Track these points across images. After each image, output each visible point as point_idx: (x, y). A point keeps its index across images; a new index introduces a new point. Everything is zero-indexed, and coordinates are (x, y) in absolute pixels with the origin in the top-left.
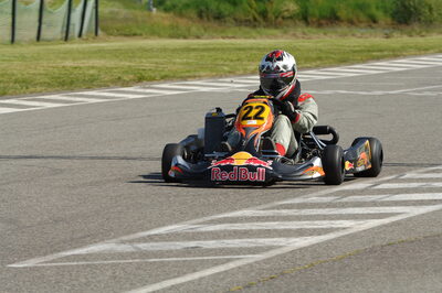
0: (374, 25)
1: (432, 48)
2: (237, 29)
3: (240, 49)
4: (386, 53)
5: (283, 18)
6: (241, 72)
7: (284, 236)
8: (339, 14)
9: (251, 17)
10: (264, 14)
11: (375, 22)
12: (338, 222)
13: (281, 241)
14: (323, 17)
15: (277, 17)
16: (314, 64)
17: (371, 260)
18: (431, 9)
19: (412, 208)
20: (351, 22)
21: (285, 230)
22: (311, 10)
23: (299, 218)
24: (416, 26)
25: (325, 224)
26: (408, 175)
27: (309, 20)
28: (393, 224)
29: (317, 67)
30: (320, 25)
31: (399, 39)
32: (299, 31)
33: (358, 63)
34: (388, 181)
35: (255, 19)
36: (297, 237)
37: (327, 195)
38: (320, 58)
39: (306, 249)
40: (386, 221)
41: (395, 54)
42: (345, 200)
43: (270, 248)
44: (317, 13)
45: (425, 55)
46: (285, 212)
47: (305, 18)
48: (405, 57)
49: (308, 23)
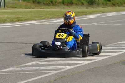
0: (83, 5)
1: (101, 12)
2: (44, 6)
3: (46, 12)
4: (88, 13)
5: (57, 3)
6: (47, 18)
7: (64, 66)
8: (73, 2)
9: (48, 3)
10: (52, 2)
11: (83, 4)
12: (79, 61)
13: (64, 67)
14: (69, 3)
15: (55, 3)
17: (90, 72)
18: (99, 1)
19: (100, 57)
20: (76, 4)
21: (64, 64)
24: (95, 6)
25: (76, 62)
27: (65, 4)
28: (95, 62)
30: (68, 5)
31: (91, 9)
32: (62, 7)
33: (80, 16)
35: (49, 3)
39: (71, 69)
40: (93, 61)
41: (90, 13)
43: (61, 69)
44: (67, 2)
45: (99, 14)
47: (63, 3)
49: (64, 5)
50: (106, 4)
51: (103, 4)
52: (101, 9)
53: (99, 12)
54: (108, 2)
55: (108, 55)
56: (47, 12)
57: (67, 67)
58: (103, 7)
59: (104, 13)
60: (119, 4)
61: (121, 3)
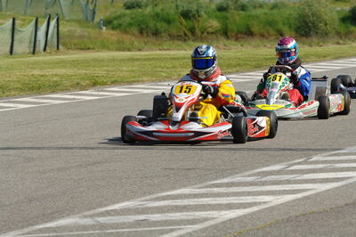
1: (329, 55)
2: (171, 42)
3: (174, 59)
5: (208, 33)
6: (176, 77)
7: (216, 210)
8: (252, 29)
9: (182, 33)
10: (192, 31)
11: (282, 35)
12: (259, 197)
13: (214, 214)
14: (241, 33)
15: (203, 33)
16: (234, 69)
17: (288, 228)
18: (326, 24)
19: (319, 185)
20: (262, 36)
21: (216, 205)
22: (230, 26)
23: (227, 195)
24: (314, 38)
25: (249, 199)
26: (314, 158)
27: (229, 34)
28: (305, 198)
29: (237, 72)
30: (237, 39)
31: (302, 49)
32: (221, 45)
34: (299, 163)
35: (185, 35)
36: (227, 210)
37: (249, 176)
38: (239, 65)
39: (235, 219)
40: (299, 196)
42: (264, 179)
43: (206, 219)
44: (235, 29)
45: (324, 61)
46: (216, 190)
47: (225, 33)
49: (228, 37)
50: (347, 34)
51: (338, 33)
52: (330, 47)
53: (325, 57)
54: (353, 28)
55: (342, 179)
56: (178, 59)
57: (223, 212)
58: (338, 43)
59: (337, 58)
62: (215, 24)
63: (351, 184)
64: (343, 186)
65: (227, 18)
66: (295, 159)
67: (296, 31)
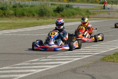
0: (34, 17)
1: (50, 23)
4: (38, 24)
5: (10, 15)
7: (17, 74)
8: (24, 14)
9: (1, 15)
10: (4, 14)
11: (34, 16)
12: (31, 70)
14: (20, 15)
15: (8, 15)
18: (49, 12)
19: (51, 66)
20: (28, 16)
21: (17, 72)
22: (17, 13)
23: (20, 69)
24: (45, 17)
25: (28, 71)
26: (48, 57)
27: (17, 15)
28: (46, 70)
29: (20, 28)
30: (19, 17)
31: (41, 21)
32: (14, 19)
33: (31, 27)
34: (43, 59)
35: (2, 15)
36: (20, 74)
37: (27, 63)
38: (21, 26)
40: (44, 70)
41: (41, 24)
42: (32, 64)
44: (19, 14)
45: (49, 25)
46: (16, 68)
47: (15, 15)
48: (44, 25)
50: (56, 16)
51: (53, 15)
53: (49, 23)
54: (58, 14)
55: (58, 64)
57: (19, 75)
58: (53, 19)
60: (68, 15)
61: (69, 14)
62: (12, 12)
63: (61, 66)
64: (58, 67)
65: (16, 10)
66: (42, 57)
67: (39, 14)
